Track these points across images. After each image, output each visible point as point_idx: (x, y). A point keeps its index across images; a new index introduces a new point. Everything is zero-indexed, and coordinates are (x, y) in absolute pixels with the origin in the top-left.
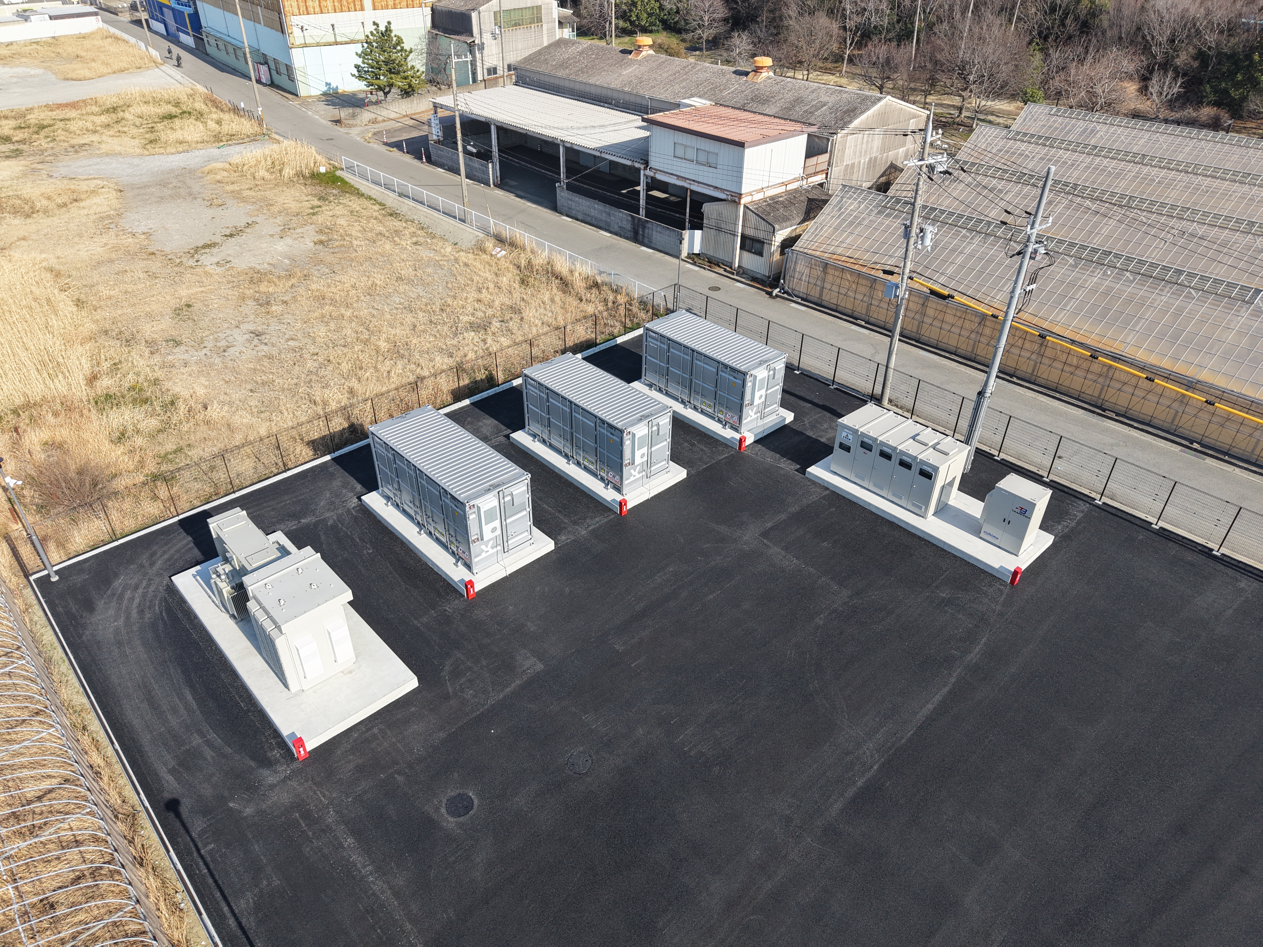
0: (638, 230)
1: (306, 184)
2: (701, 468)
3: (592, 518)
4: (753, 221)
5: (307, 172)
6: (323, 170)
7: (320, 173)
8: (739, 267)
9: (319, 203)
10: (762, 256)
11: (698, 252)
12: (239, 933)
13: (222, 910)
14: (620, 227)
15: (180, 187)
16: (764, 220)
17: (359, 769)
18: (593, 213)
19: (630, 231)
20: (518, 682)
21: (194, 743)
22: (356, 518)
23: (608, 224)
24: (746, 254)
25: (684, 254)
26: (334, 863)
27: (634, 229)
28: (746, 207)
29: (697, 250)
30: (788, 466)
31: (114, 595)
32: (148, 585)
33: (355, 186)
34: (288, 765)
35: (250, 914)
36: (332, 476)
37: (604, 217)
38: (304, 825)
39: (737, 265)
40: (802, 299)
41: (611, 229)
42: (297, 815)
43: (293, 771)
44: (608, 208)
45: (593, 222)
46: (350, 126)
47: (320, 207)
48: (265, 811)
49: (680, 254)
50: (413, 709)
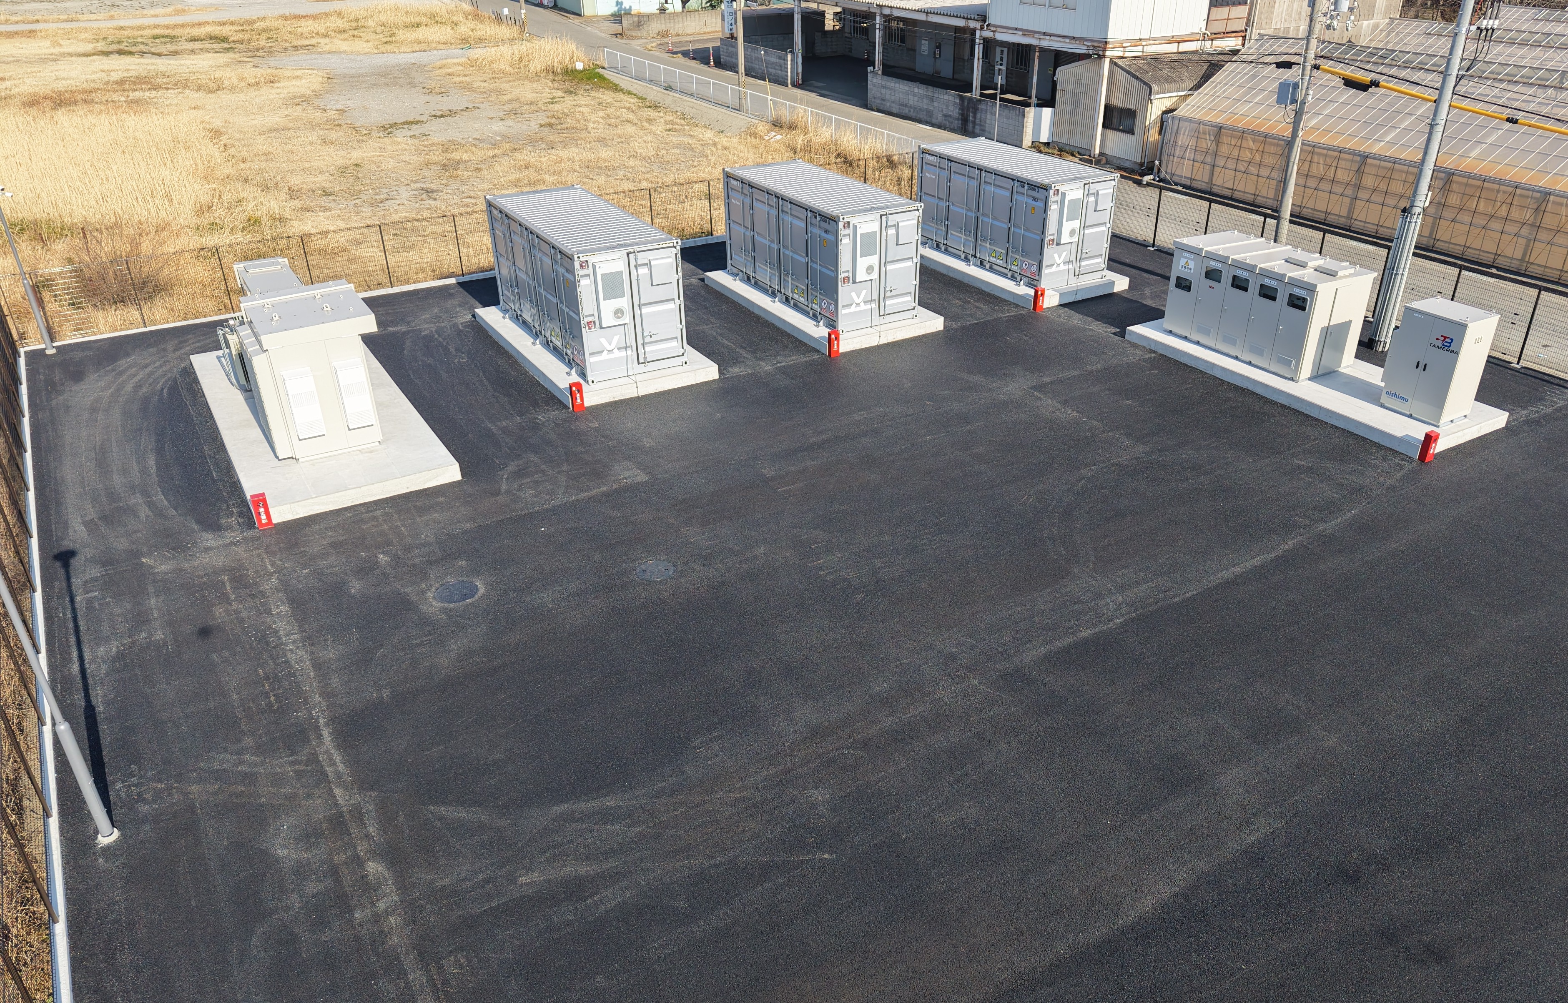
0: (968, 116)
1: (554, 80)
2: (968, 323)
3: (786, 356)
4: (1123, 83)
5: (559, 68)
6: (579, 66)
7: (576, 70)
8: (1101, 154)
9: (563, 95)
10: (1133, 134)
11: (1046, 141)
12: (79, 679)
13: (70, 654)
14: (945, 116)
15: (400, 78)
16: (1137, 78)
17: (335, 545)
18: (913, 101)
19: (958, 119)
20: (604, 489)
21: (132, 502)
22: (460, 332)
23: (929, 113)
24: (1111, 134)
25: (1027, 141)
26: (247, 627)
27: (962, 115)
28: (1113, 63)
29: (1044, 138)
30: (1102, 330)
31: (113, 370)
32: (161, 366)
33: (614, 82)
34: (241, 533)
35: (104, 662)
36: (451, 295)
37: (925, 104)
38: (229, 588)
39: (1097, 152)
40: (1184, 186)
41: (934, 121)
42: (226, 578)
43: (245, 538)
44: (931, 91)
45: (912, 114)
46: (633, 38)
47: (563, 97)
48: (186, 570)
49: (1021, 141)
50: (443, 499)
